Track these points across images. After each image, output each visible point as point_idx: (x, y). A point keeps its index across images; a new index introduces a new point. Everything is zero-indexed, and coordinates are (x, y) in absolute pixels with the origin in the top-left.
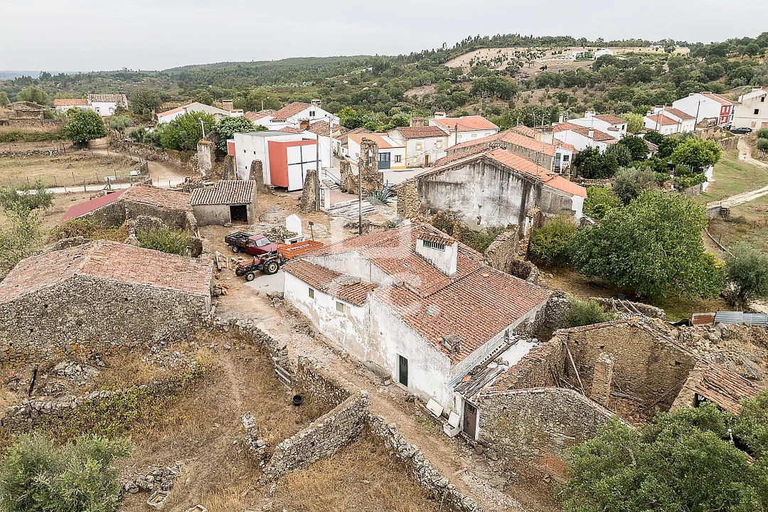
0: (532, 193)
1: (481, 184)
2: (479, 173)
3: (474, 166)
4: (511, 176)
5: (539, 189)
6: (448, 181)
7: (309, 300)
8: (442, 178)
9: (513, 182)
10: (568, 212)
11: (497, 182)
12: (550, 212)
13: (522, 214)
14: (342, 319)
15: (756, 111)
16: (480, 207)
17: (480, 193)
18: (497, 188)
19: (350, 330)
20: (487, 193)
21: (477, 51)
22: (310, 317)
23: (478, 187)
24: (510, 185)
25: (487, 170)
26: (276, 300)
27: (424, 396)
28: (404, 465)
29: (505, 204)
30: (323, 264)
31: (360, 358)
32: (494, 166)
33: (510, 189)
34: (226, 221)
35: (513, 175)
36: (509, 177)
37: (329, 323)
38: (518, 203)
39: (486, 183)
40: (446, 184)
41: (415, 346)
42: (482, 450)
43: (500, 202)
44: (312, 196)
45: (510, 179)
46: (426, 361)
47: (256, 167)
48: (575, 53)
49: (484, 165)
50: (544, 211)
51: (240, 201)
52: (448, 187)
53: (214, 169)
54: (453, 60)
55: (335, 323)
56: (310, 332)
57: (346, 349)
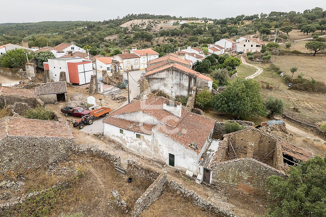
0: (193, 81)
1: (172, 78)
2: (171, 74)
3: (169, 71)
4: (184, 75)
5: (195, 79)
6: (157, 77)
7: (120, 135)
8: (155, 76)
9: (185, 77)
10: (207, 88)
11: (178, 77)
12: (200, 88)
13: (189, 89)
14: (140, 141)
15: (245, 46)
16: (172, 88)
17: (172, 82)
18: (179, 80)
19: (144, 146)
20: (175, 81)
21: (133, 21)
22: (121, 142)
23: (171, 79)
24: (184, 78)
25: (174, 72)
26: (100, 136)
27: (183, 169)
28: (189, 200)
29: (182, 86)
30: (123, 118)
31: (149, 157)
32: (177, 70)
33: (184, 79)
34: (55, 101)
35: (185, 74)
36: (183, 75)
37: (132, 144)
38: (187, 85)
39: (174, 78)
40: (157, 79)
41: (177, 149)
42: (214, 187)
43: (180, 85)
44: (94, 87)
45: (184, 76)
46: (184, 154)
47: (62, 75)
48: (172, 22)
49: (173, 70)
50: (198, 88)
51: (61, 91)
52: (158, 80)
53: (36, 76)
54: (123, 24)
55: (136, 144)
56: (122, 149)
57: (142, 154)
